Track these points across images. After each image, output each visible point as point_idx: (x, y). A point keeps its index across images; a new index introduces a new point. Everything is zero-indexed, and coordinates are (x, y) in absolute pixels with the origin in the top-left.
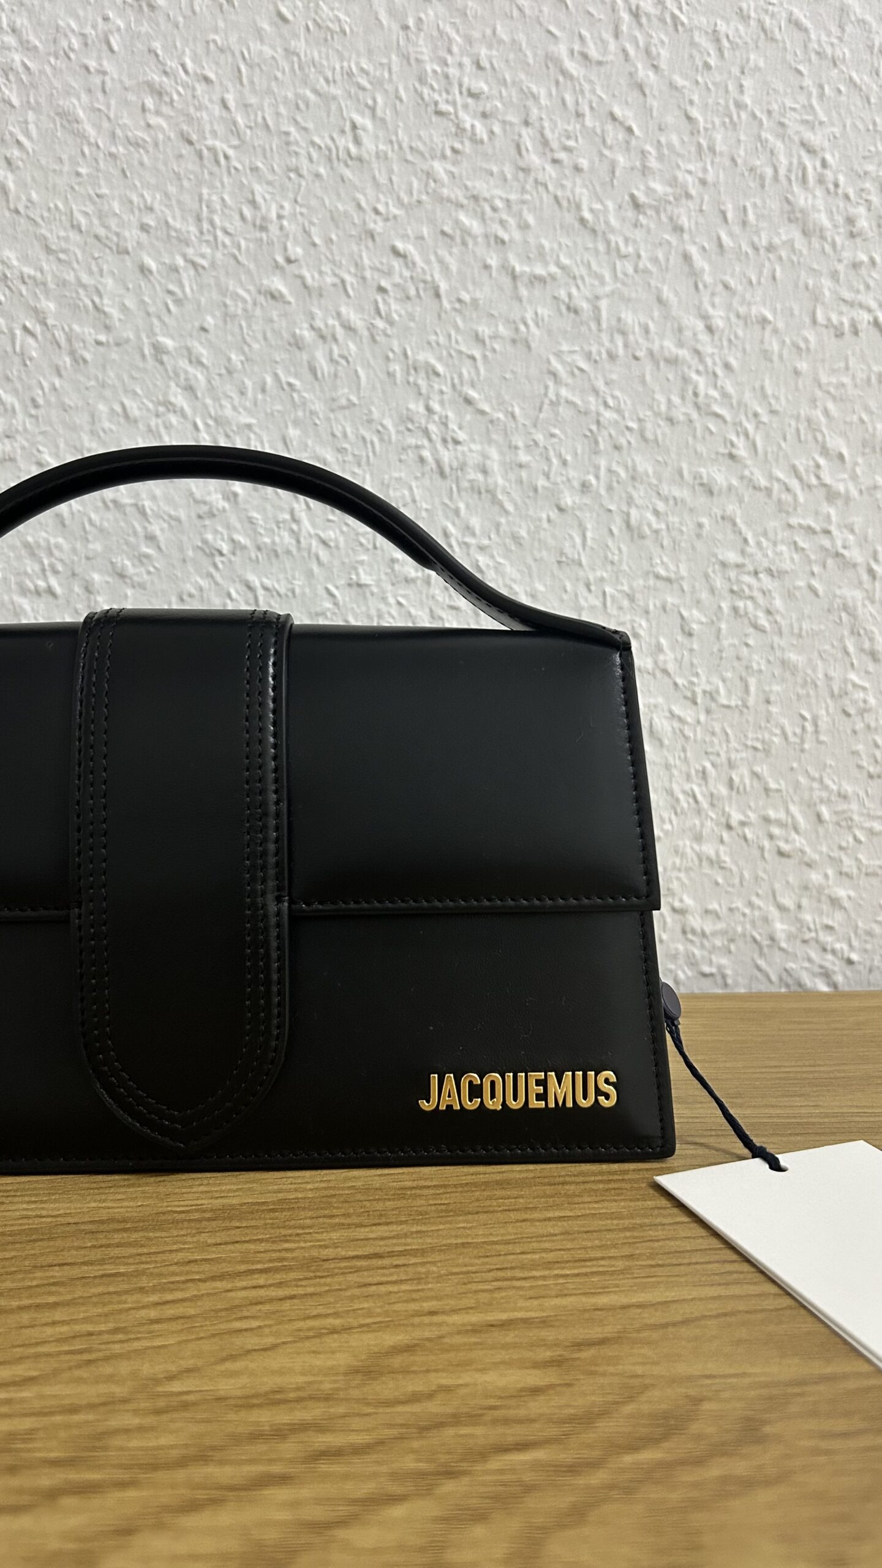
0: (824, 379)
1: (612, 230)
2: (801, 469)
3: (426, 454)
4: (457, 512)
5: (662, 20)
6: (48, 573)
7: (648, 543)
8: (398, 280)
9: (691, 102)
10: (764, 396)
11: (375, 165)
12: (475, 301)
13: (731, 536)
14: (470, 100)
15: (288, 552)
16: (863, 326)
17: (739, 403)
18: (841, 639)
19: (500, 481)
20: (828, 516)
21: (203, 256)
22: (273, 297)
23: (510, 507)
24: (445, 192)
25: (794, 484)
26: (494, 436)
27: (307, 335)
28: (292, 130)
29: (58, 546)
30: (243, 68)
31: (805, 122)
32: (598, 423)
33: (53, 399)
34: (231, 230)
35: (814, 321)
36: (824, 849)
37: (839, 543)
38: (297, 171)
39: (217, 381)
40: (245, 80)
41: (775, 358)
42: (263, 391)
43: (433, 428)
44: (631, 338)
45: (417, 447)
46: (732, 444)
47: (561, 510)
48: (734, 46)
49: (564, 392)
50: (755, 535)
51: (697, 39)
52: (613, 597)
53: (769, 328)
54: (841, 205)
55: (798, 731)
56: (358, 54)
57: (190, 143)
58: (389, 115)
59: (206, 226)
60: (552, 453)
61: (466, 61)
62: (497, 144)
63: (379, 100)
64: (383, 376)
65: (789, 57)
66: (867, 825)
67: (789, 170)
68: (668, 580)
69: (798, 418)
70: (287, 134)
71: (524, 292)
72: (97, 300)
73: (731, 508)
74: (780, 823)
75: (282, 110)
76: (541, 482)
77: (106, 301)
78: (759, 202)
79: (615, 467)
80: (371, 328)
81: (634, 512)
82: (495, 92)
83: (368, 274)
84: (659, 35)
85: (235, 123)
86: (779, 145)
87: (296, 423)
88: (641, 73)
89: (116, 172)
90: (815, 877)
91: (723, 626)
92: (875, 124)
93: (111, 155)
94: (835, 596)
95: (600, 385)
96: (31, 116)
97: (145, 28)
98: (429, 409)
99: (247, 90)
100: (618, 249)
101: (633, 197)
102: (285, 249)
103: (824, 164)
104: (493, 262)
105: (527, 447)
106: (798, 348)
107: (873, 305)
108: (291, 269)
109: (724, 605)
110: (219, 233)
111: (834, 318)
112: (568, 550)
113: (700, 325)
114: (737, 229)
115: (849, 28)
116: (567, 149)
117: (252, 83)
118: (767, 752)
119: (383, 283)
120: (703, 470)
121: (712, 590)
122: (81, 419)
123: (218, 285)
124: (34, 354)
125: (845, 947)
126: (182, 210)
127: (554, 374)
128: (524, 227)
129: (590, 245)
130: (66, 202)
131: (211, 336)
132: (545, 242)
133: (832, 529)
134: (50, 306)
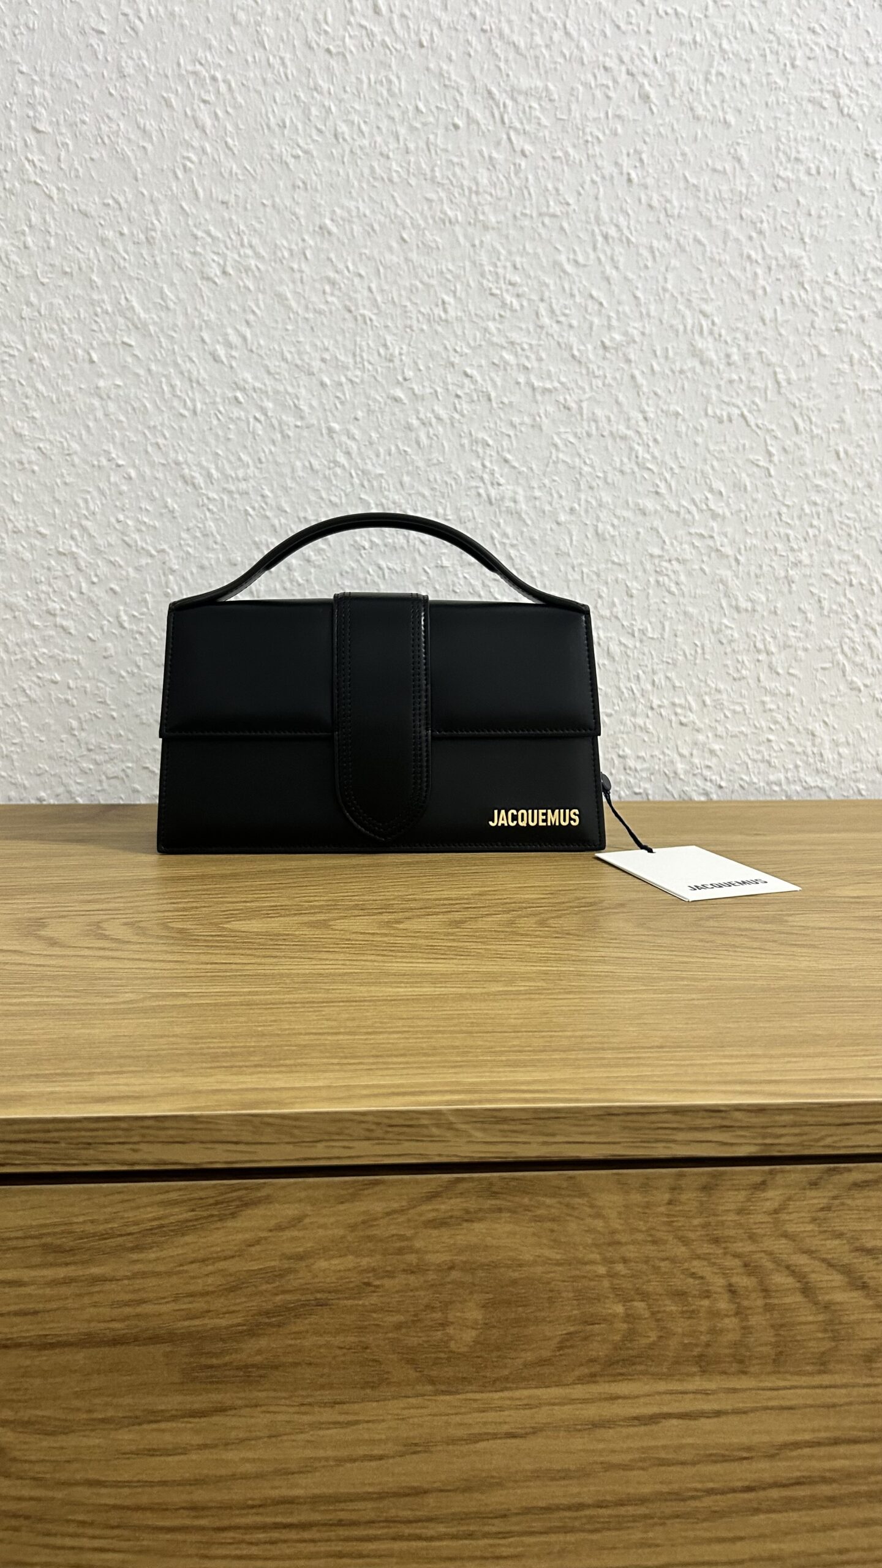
0: (712, 448)
1: (591, 362)
2: (697, 501)
3: (482, 491)
4: (499, 525)
5: (621, 241)
7: (608, 543)
8: (467, 391)
9: (637, 288)
10: (677, 458)
11: (455, 324)
12: (511, 403)
13: (656, 539)
14: (510, 287)
15: (402, 548)
16: (734, 417)
17: (662, 462)
18: (719, 600)
19: (524, 507)
20: (713, 528)
21: (357, 376)
22: (396, 400)
23: (529, 522)
24: (495, 339)
25: (693, 509)
26: (520, 481)
27: (415, 422)
28: (408, 304)
30: (381, 269)
31: (702, 299)
32: (580, 473)
33: (270, 459)
34: (372, 360)
35: (706, 414)
36: (707, 721)
37: (718, 544)
38: (411, 327)
39: (363, 449)
40: (382, 276)
41: (684, 435)
42: (390, 454)
43: (486, 477)
44: (600, 424)
45: (477, 487)
46: (658, 486)
47: (558, 523)
48: (662, 255)
49: (561, 456)
50: (670, 538)
51: (641, 251)
53: (680, 418)
54: (723, 346)
55: (693, 652)
56: (447, 261)
57: (350, 311)
58: (463, 296)
59: (358, 359)
60: (553, 491)
61: (508, 264)
62: (525, 312)
63: (458, 287)
64: (458, 446)
65: (694, 262)
66: (732, 707)
67: (693, 327)
68: (620, 565)
69: (696, 471)
70: (405, 306)
71: (539, 398)
72: (296, 402)
73: (657, 523)
74: (681, 706)
75: (403, 293)
76: (547, 508)
77: (302, 402)
78: (675, 345)
79: (590, 499)
80: (452, 418)
81: (600, 525)
82: (524, 282)
83: (450, 387)
84: (619, 249)
85: (376, 300)
86: (687, 312)
87: (408, 473)
88: (608, 271)
89: (308, 328)
90: (701, 738)
91: (651, 591)
92: (743, 300)
93: (305, 318)
94: (716, 574)
95: (582, 451)
96: (260, 296)
97: (326, 245)
98: (484, 466)
99: (383, 282)
100: (593, 372)
101: (602, 342)
102: (403, 373)
103: (713, 323)
104: (522, 380)
105: (540, 487)
106: (697, 430)
107: (741, 404)
108: (406, 384)
109: (651, 579)
110: (366, 364)
111: (718, 412)
112: (562, 547)
113: (640, 416)
114: (662, 361)
115: (729, 244)
116: (565, 315)
117: (386, 277)
118: (675, 665)
119: (459, 393)
120: (640, 501)
121: (645, 571)
122: (287, 470)
123: (365, 393)
124: (260, 432)
125: (718, 779)
126: (345, 350)
127: (555, 446)
128: (540, 360)
129: (578, 370)
130: (280, 345)
131: (361, 422)
132: (552, 369)
133: (715, 535)
134: (270, 405)
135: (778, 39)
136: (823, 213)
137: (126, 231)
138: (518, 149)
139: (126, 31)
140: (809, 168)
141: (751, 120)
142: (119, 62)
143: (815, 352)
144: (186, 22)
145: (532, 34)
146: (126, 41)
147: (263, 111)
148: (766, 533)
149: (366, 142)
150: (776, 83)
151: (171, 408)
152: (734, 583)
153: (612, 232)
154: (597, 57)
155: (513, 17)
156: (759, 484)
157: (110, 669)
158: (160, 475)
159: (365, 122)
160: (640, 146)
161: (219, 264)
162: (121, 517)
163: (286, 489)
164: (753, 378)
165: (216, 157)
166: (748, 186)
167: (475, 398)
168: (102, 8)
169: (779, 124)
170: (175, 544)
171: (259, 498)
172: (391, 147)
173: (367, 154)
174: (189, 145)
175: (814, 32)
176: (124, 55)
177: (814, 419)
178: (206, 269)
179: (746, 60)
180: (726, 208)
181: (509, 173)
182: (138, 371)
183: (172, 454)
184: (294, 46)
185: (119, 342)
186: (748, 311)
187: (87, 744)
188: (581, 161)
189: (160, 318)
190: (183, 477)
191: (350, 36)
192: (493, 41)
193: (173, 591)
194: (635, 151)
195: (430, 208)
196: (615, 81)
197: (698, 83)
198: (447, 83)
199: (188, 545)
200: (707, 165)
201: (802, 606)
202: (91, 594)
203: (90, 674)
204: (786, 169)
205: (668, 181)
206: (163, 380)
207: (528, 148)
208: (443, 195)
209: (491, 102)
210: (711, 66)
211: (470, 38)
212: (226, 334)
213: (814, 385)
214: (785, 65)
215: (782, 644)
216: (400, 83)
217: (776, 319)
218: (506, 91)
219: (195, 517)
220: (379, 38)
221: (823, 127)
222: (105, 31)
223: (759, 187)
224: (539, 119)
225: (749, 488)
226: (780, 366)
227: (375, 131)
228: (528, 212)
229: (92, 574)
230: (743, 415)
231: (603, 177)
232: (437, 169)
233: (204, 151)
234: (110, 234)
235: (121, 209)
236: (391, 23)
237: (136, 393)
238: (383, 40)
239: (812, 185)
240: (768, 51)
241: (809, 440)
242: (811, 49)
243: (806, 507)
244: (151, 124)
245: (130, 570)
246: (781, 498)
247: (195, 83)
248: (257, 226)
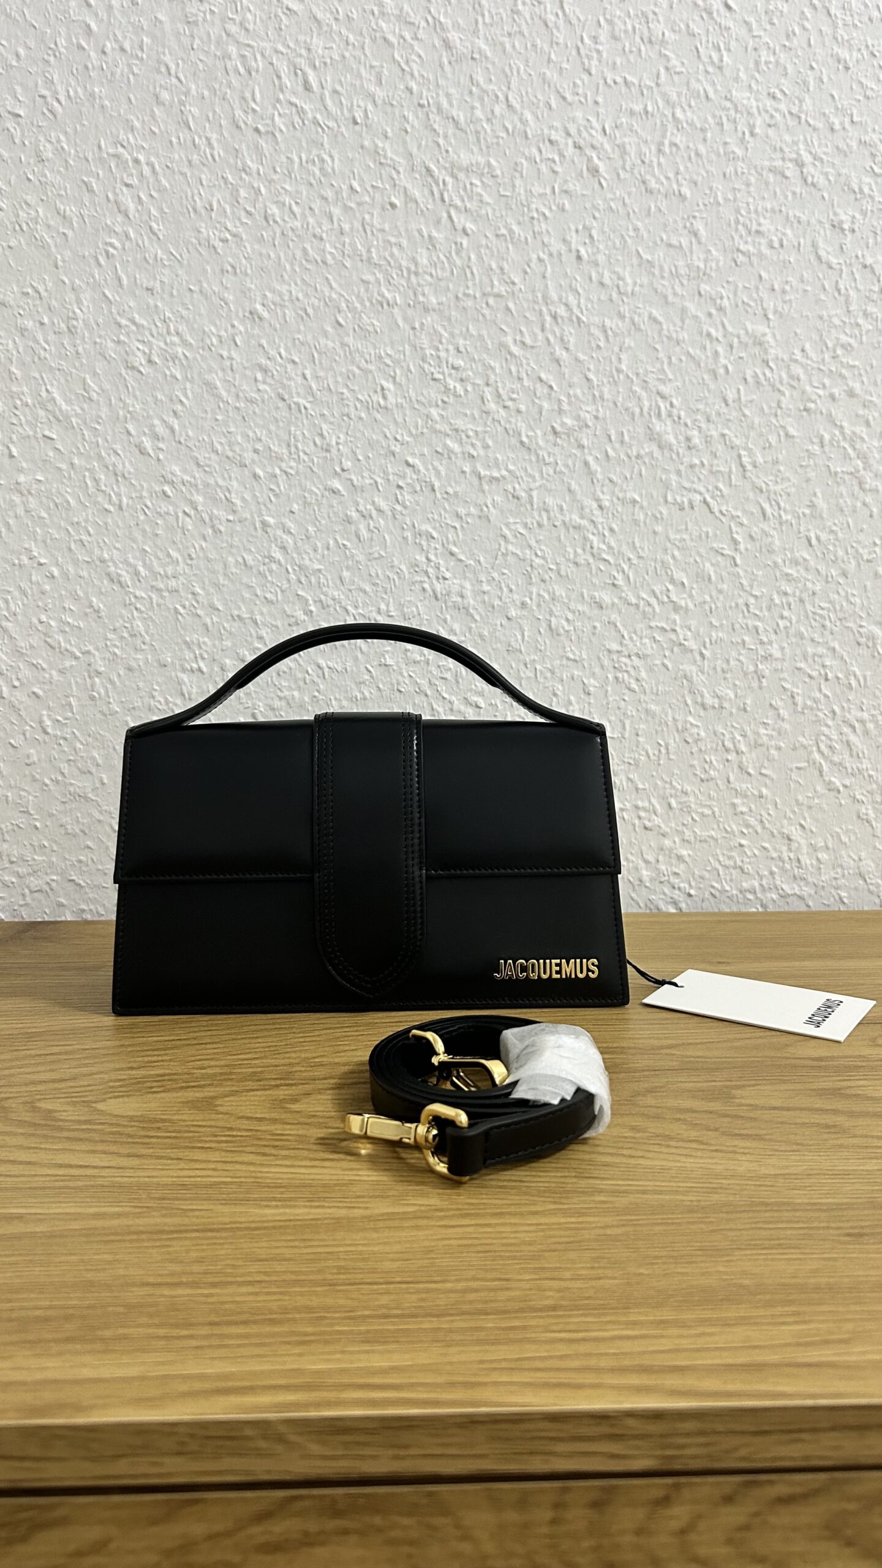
0: (672, 537)
1: (541, 448)
2: (658, 592)
3: (426, 586)
4: (445, 621)
5: (571, 320)
6: (199, 660)
7: (562, 638)
8: (409, 481)
9: (589, 369)
10: (635, 548)
11: (395, 412)
12: (456, 493)
13: (614, 633)
14: (453, 371)
16: (696, 504)
17: (619, 552)
18: (683, 697)
19: (472, 602)
20: (675, 621)
21: (291, 468)
22: (334, 492)
23: (477, 617)
24: (438, 427)
25: (653, 601)
26: (468, 575)
27: (354, 515)
28: (345, 391)
29: (204, 643)
30: (316, 355)
31: (659, 379)
32: (531, 566)
33: (201, 555)
34: (308, 451)
35: (666, 501)
36: (673, 825)
37: (681, 637)
38: (348, 416)
39: (300, 544)
40: (317, 362)
41: (642, 524)
42: (328, 549)
43: (430, 570)
44: (552, 514)
45: (421, 582)
46: (615, 578)
47: (509, 619)
48: (615, 335)
49: (510, 547)
50: (629, 633)
51: (592, 331)
52: (541, 672)
53: (637, 506)
54: (683, 429)
55: (656, 752)
56: (385, 345)
57: (284, 400)
58: (404, 381)
59: (293, 449)
60: (503, 585)
61: (451, 347)
62: (470, 397)
63: (398, 372)
64: (400, 539)
65: (650, 340)
66: (700, 810)
67: (650, 409)
68: (575, 661)
69: (655, 561)
70: (342, 393)
71: (486, 487)
72: (228, 495)
73: (614, 617)
74: (645, 809)
75: (339, 379)
76: (497, 602)
77: (233, 495)
78: (631, 429)
79: (542, 593)
80: (393, 510)
81: (553, 620)
82: (468, 366)
83: (391, 477)
84: (569, 329)
85: (311, 388)
86: (644, 394)
87: (348, 568)
88: (558, 353)
89: (240, 418)
90: (667, 843)
92: (703, 379)
93: (236, 408)
94: (679, 670)
95: (533, 543)
96: (188, 385)
97: (256, 331)
98: (428, 559)
99: (317, 368)
100: (544, 460)
101: (553, 427)
102: (341, 463)
103: (672, 405)
104: (467, 469)
105: (488, 581)
106: (656, 518)
107: (703, 490)
108: (345, 475)
109: (610, 676)
110: (301, 454)
111: (679, 499)
112: (513, 643)
113: (595, 505)
114: (617, 445)
115: (687, 321)
116: (511, 399)
117: (321, 363)
118: (637, 765)
120: (596, 594)
121: (602, 667)
122: (219, 567)
123: (300, 485)
124: (190, 528)
125: (687, 886)
126: (279, 440)
127: (504, 537)
128: (486, 447)
129: (527, 457)
130: (209, 436)
131: (296, 516)
132: (498, 456)
133: (678, 628)
134: (200, 499)
135: (736, 106)
136: (787, 288)
137: (46, 320)
138: (459, 227)
139: (44, 114)
140: (771, 241)
141: (708, 192)
142: (38, 146)
143: (782, 433)
144: (107, 103)
145: (473, 108)
146: (45, 124)
147: (190, 194)
148: (733, 625)
149: (298, 224)
150: (733, 152)
151: (96, 503)
152: (699, 679)
153: (562, 311)
154: (542, 130)
155: (452, 91)
156: (724, 574)
157: (33, 776)
158: (85, 574)
159: (297, 203)
160: (589, 221)
161: (144, 353)
162: (44, 618)
163: (217, 586)
164: (715, 462)
165: (140, 242)
166: (706, 261)
167: (418, 488)
168: (19, 89)
169: (738, 195)
170: (101, 644)
171: (190, 596)
172: (324, 228)
173: (299, 236)
174: (111, 231)
175: (774, 98)
176: (42, 139)
177: (782, 504)
178: (131, 358)
179: (702, 130)
180: (682, 284)
181: (450, 253)
182: (60, 465)
183: (97, 552)
184: (221, 126)
185: (40, 435)
186: (709, 391)
187: (8, 856)
188: (526, 238)
189: (82, 409)
190: (108, 575)
191: (280, 114)
192: (431, 116)
193: (99, 694)
194: (584, 227)
195: (367, 290)
196: (562, 155)
197: (651, 155)
198: (383, 161)
199: (115, 646)
200: (662, 240)
201: (774, 703)
202: (13, 699)
203: (13, 783)
204: (746, 243)
205: (620, 258)
206: (87, 474)
207: (470, 226)
208: (380, 276)
209: (429, 179)
210: (664, 136)
211: (406, 113)
212: (153, 425)
213: (782, 468)
214: (744, 133)
215: (752, 743)
216: (333, 161)
217: (740, 399)
218: (445, 168)
219: (122, 616)
220: (310, 115)
221: (786, 197)
222: (22, 114)
223: (718, 262)
224: (481, 195)
225: (713, 578)
226: (745, 449)
227: (307, 212)
228: (471, 292)
229: (14, 677)
230: (705, 502)
231: (551, 255)
232: (373, 250)
233: (127, 236)
234: (30, 324)
235: (41, 298)
236: (322, 99)
237: (58, 488)
238: (315, 118)
239: (775, 258)
240: (724, 119)
241: (777, 526)
242: (772, 116)
243: (775, 596)
244: (71, 210)
245: (54, 673)
246: (748, 589)
247: (117, 166)
248: (184, 313)
